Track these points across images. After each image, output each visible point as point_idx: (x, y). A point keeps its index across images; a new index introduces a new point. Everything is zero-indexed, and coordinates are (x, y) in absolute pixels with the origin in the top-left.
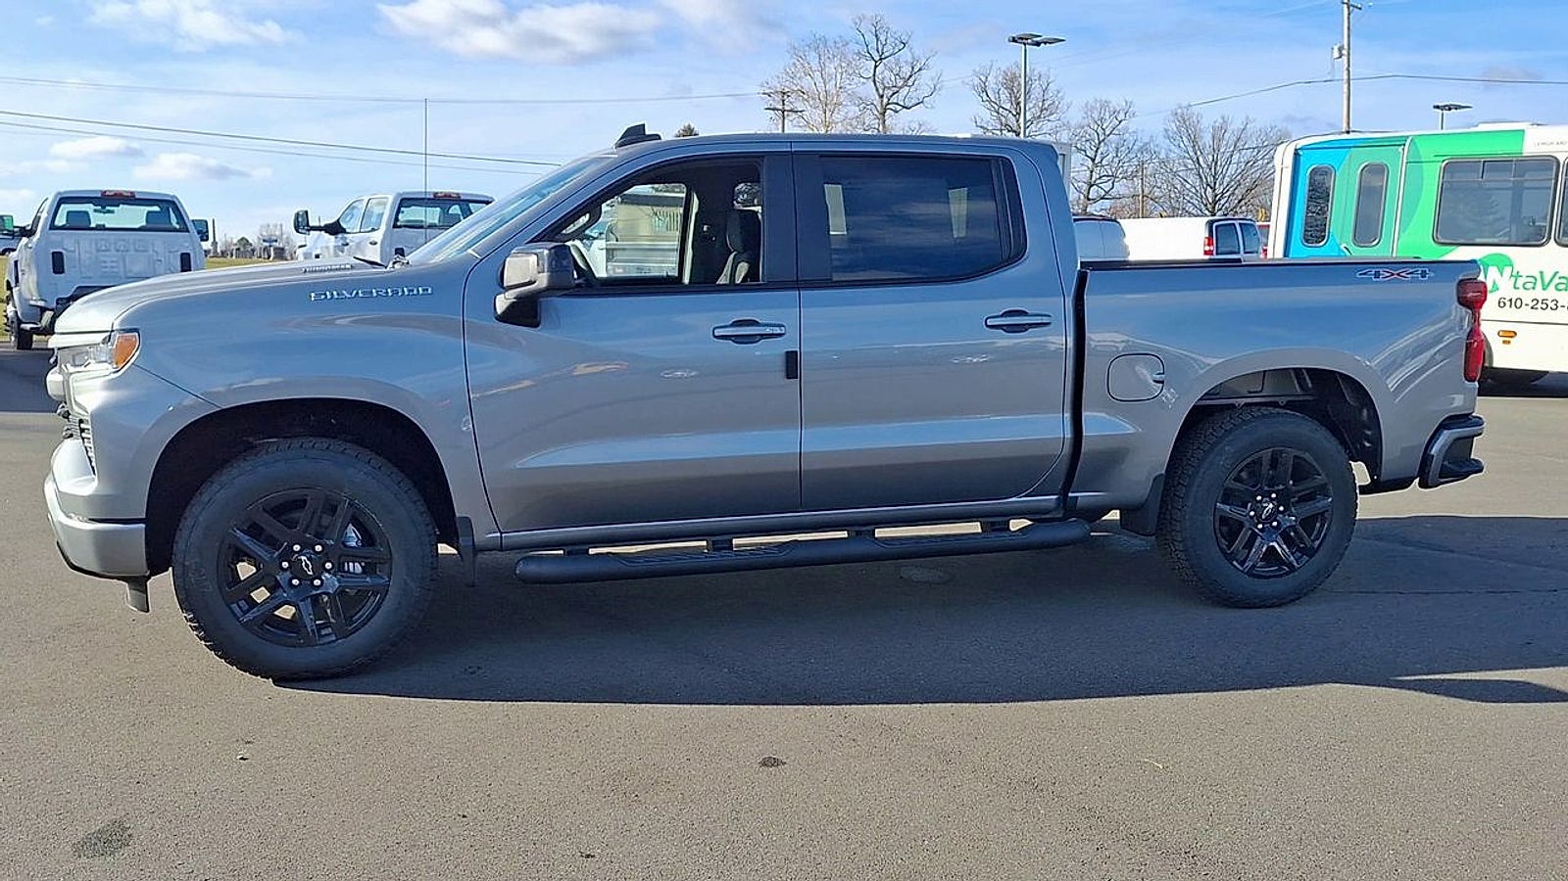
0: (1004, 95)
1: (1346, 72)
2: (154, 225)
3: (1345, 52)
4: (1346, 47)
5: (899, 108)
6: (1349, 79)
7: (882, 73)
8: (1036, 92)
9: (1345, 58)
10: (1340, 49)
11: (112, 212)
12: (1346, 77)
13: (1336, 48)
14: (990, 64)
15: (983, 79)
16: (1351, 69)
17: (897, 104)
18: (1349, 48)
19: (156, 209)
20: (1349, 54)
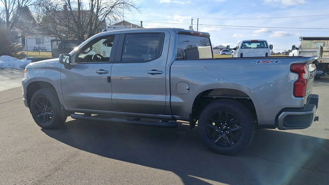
2: (258, 47)
11: (251, 45)
19: (259, 44)
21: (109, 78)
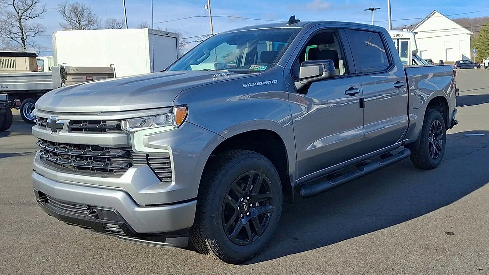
0: (73, 15)
1: (210, 14)
3: (209, 7)
4: (209, 5)
5: (27, 18)
6: (211, 16)
7: (17, 3)
8: (86, 15)
9: (209, 9)
10: (207, 6)
12: (210, 16)
13: (206, 6)
14: (65, 2)
15: (63, 8)
16: (211, 13)
17: (26, 16)
18: (210, 6)
20: (210, 8)
21: (362, 100)
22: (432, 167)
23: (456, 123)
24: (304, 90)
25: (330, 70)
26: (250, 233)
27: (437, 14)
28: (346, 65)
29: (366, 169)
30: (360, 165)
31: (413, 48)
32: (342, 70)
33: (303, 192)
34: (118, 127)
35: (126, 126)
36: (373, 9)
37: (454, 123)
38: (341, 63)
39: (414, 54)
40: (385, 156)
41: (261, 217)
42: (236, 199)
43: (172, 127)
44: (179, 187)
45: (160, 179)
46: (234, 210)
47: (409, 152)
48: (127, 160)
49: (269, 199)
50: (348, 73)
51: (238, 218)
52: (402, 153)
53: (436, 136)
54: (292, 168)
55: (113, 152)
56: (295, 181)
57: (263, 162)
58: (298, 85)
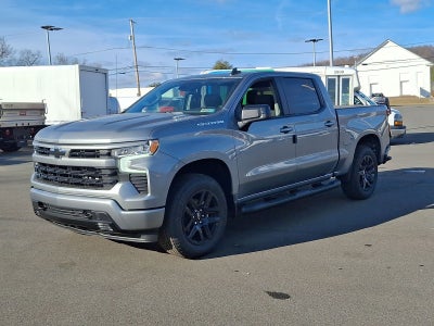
6: (135, 48)
21: (294, 138)
22: (364, 198)
23: (389, 159)
24: (245, 128)
25: (267, 112)
26: (202, 236)
27: (390, 43)
28: (281, 107)
29: (298, 195)
30: (293, 191)
31: (356, 85)
32: (277, 112)
33: (244, 210)
34: (109, 154)
35: (115, 153)
36: (314, 41)
37: (387, 159)
38: (276, 106)
39: (357, 91)
40: (316, 185)
41: (211, 226)
42: (192, 209)
43: (147, 155)
44: (153, 197)
45: (139, 192)
46: (190, 218)
47: (339, 183)
48: (114, 178)
49: (217, 212)
50: (282, 114)
51: (193, 225)
52: (332, 183)
53: (367, 170)
54: (235, 190)
55: (103, 172)
56: (237, 200)
57: (213, 183)
58: (240, 124)
